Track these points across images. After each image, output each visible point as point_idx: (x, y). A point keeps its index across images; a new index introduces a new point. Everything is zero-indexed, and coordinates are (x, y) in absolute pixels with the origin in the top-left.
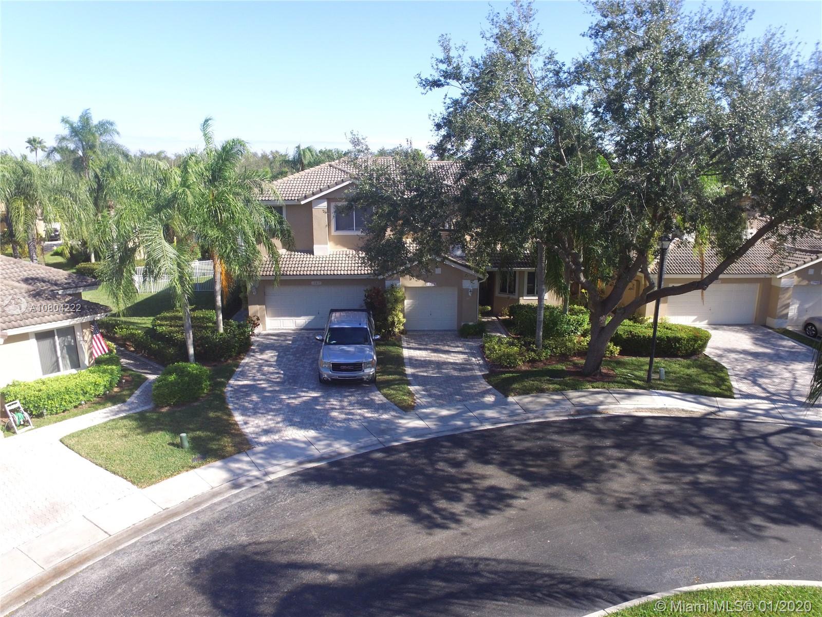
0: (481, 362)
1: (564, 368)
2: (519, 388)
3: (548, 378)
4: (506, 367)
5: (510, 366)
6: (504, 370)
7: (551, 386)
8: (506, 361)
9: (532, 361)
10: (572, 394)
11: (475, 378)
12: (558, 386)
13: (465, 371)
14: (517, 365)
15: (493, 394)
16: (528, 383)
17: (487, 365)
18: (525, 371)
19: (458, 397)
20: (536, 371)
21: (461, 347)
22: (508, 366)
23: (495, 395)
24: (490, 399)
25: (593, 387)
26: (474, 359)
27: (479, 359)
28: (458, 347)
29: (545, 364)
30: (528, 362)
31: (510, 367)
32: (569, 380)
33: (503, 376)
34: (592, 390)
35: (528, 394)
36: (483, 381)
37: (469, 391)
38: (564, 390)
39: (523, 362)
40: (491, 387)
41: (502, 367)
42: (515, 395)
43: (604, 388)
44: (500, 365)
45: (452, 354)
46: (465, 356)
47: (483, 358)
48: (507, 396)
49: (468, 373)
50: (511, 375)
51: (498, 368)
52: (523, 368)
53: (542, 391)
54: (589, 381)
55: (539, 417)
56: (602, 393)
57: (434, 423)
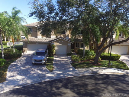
1: (89, 62)
3: (86, 64)
9: (82, 60)
16: (81, 66)
17: (72, 61)
19: (64, 69)
20: (83, 63)
21: (67, 57)
26: (69, 60)
41: (75, 62)
48: (76, 69)
52: (80, 62)
55: (82, 74)
56: (98, 68)
57: (56, 75)
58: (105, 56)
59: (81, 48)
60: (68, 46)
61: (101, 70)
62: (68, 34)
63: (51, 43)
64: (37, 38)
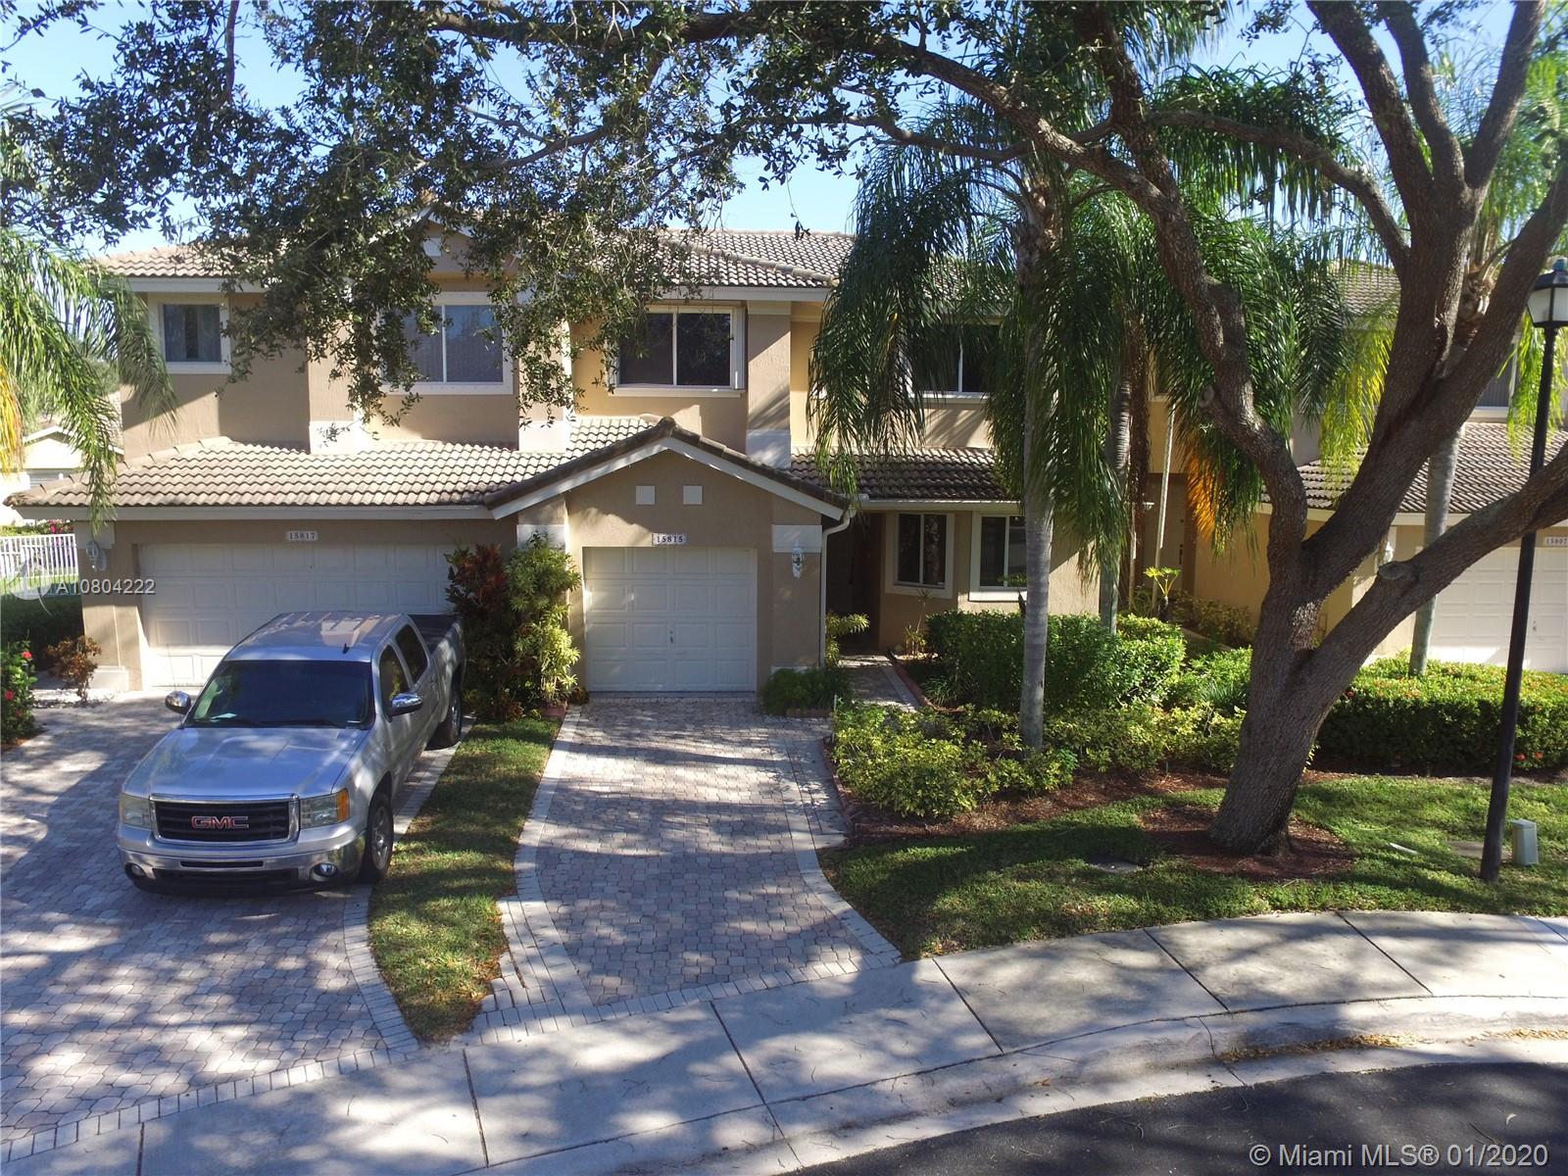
0: (821, 798)
1: (1135, 818)
2: (964, 916)
3: (1081, 864)
4: (912, 818)
5: (929, 815)
6: (904, 829)
7: (1101, 904)
8: (912, 797)
9: (1013, 793)
10: (1198, 940)
11: (785, 865)
12: (1128, 904)
13: (754, 834)
14: (949, 807)
15: (852, 943)
16: (1003, 887)
17: (841, 811)
18: (988, 837)
19: (695, 957)
20: (1028, 834)
21: (759, 744)
22: (921, 813)
23: (865, 951)
24: (837, 968)
25: (1278, 906)
26: (794, 786)
27: (814, 786)
28: (748, 743)
29: (1059, 803)
30: (997, 797)
31: (929, 818)
32: (1171, 870)
33: (900, 856)
34: (1275, 916)
35: (1003, 941)
36: (817, 878)
37: (749, 926)
38: (1157, 919)
39: (979, 798)
40: (847, 906)
41: (897, 818)
42: (948, 950)
43: (1324, 908)
44: (889, 808)
45: (722, 769)
46: (765, 777)
47: (829, 785)
48: (911, 954)
49: (766, 843)
50: (930, 852)
51: (881, 821)
52: (978, 822)
53: (1064, 926)
54: (1254, 878)
55: (1067, 1081)
56: (1325, 936)
57: (524, 1125)
58: (1379, 702)
59: (974, 596)
61: (1396, 977)
62: (784, 395)
63: (513, 520)
64: (308, 452)
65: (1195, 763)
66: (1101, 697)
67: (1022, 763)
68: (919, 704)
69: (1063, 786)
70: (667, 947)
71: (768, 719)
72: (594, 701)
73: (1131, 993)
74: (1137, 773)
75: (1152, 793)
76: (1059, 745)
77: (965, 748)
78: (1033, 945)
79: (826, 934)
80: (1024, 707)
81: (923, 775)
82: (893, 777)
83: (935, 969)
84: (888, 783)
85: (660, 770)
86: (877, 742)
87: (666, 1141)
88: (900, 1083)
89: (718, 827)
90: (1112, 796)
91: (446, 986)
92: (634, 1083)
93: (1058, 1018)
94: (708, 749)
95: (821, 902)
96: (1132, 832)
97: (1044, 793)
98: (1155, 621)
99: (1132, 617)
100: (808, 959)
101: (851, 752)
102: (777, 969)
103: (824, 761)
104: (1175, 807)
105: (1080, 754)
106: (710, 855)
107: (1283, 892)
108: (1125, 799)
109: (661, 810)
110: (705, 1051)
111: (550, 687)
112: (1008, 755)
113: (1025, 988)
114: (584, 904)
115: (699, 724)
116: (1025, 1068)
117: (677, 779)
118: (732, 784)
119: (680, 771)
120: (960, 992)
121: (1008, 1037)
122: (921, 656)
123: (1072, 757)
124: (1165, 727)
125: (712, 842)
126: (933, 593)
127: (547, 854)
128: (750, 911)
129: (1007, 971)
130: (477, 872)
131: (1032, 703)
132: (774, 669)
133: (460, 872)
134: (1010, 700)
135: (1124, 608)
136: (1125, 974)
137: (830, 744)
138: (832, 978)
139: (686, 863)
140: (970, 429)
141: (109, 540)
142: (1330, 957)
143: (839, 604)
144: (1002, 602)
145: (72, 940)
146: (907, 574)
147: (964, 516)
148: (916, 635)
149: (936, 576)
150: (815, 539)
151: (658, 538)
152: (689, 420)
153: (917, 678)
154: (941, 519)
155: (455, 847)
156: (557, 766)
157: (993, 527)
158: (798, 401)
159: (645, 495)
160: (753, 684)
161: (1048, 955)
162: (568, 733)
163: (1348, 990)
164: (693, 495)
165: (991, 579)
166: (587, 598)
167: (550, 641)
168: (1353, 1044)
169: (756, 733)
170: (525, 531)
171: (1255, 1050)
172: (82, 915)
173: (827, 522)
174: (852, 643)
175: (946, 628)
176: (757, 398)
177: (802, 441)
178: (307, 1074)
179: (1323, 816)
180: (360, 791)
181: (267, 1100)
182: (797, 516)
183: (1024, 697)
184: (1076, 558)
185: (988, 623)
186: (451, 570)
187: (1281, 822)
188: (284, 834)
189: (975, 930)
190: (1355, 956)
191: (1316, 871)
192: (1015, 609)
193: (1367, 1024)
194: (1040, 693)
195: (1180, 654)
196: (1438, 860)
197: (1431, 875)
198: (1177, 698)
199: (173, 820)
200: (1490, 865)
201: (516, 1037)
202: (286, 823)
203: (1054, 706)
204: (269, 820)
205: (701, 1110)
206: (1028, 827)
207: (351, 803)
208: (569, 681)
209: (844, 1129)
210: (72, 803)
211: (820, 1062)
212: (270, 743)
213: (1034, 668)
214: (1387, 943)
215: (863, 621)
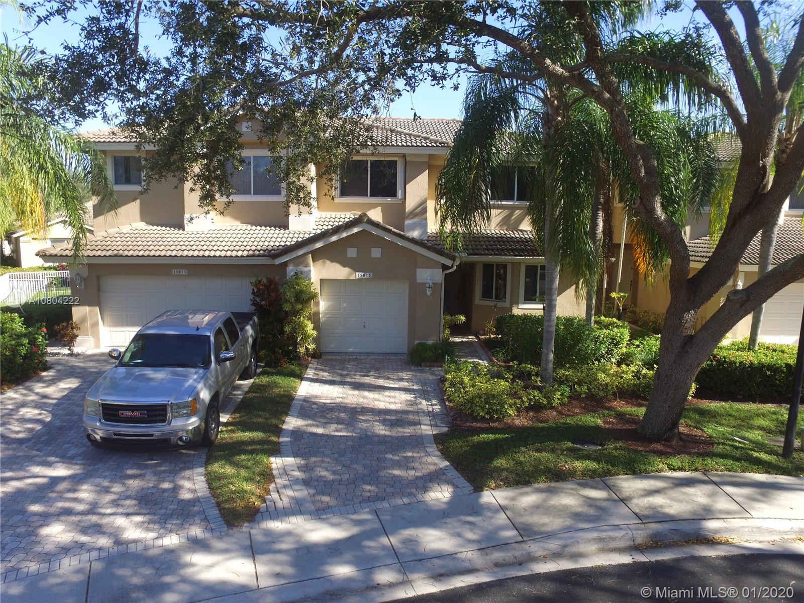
0: (437, 408)
1: (599, 422)
2: (507, 470)
3: (570, 444)
4: (483, 419)
5: (492, 418)
6: (479, 425)
7: (579, 465)
8: (483, 408)
9: (536, 407)
10: (629, 485)
11: (417, 442)
12: (593, 465)
13: (402, 426)
14: (503, 414)
15: (449, 482)
16: (529, 456)
17: (447, 415)
18: (522, 429)
19: (368, 487)
20: (543, 428)
21: (408, 380)
22: (488, 417)
23: (455, 486)
24: (441, 495)
25: (672, 468)
26: (424, 402)
27: (434, 402)
28: (402, 380)
29: (560, 413)
30: (528, 409)
31: (492, 419)
32: (616, 449)
33: (476, 438)
34: (670, 474)
35: (527, 483)
36: (433, 449)
37: (397, 472)
38: (608, 473)
39: (518, 410)
40: (447, 463)
41: (475, 419)
42: (498, 487)
43: (696, 470)
44: (471, 414)
45: (387, 393)
46: (409, 397)
47: (442, 402)
48: (479, 488)
49: (408, 431)
50: (491, 436)
51: (467, 421)
52: (517, 422)
53: (559, 476)
54: (660, 454)
55: (556, 556)
56: (696, 485)
57: (278, 569)
58: (731, 363)
59: (521, 306)
60: (416, 289)
61: (734, 507)
62: (424, 202)
63: (285, 264)
64: (184, 230)
65: (631, 394)
66: (584, 359)
67: (541, 392)
68: (490, 361)
69: (562, 404)
70: (354, 483)
71: (413, 368)
72: (324, 357)
73: (592, 511)
74: (602, 398)
75: (609, 409)
76: (561, 383)
77: (512, 384)
78: (542, 485)
79: (436, 477)
80: (543, 364)
81: (489, 397)
82: (473, 398)
83: (491, 497)
84: (471, 401)
85: (356, 392)
86: (466, 380)
87: (349, 580)
88: (469, 554)
89: (384, 422)
90: (588, 410)
91: (242, 499)
92: (334, 550)
93: (552, 523)
94: (381, 382)
95: (435, 461)
96: (597, 428)
97: (552, 408)
98: (615, 320)
99: (603, 318)
100: (426, 490)
101: (453, 385)
102: (410, 494)
103: (439, 390)
104: (621, 416)
105: (572, 388)
106: (378, 436)
107: (675, 461)
108: (594, 412)
109: (354, 413)
110: (371, 535)
111: (302, 350)
112: (535, 387)
113: (536, 507)
114: (313, 459)
115: (377, 369)
116: (534, 548)
117: (364, 397)
118: (392, 400)
119: (366, 393)
120: (503, 508)
121: (527, 532)
122: (492, 336)
123: (567, 389)
124: (618, 375)
125: (381, 430)
126: (500, 304)
127: (297, 434)
128: (398, 465)
129: (528, 499)
130: (261, 442)
131: (547, 361)
132: (416, 342)
133: (252, 442)
134: (536, 359)
135: (598, 313)
136: (590, 502)
137: (443, 380)
138: (437, 500)
139: (367, 440)
140: (520, 220)
141: (85, 273)
142: (699, 496)
143: (449, 309)
144: (535, 309)
145: (61, 471)
146: (487, 294)
147: (516, 265)
148: (490, 325)
149: (500, 296)
150: (438, 276)
151: (358, 275)
152: (376, 215)
153: (490, 347)
154: (504, 266)
155: (250, 429)
156: (305, 389)
157: (531, 271)
158: (431, 205)
159: (352, 253)
160: (404, 349)
161: (550, 491)
162: (310, 373)
163: (707, 513)
164: (376, 253)
165: (530, 297)
166: (323, 305)
167: (302, 327)
168: (709, 541)
169: (405, 375)
170: (291, 270)
171: (656, 543)
172: (67, 459)
173: (445, 267)
174: (457, 329)
175: (505, 322)
176: (411, 204)
177: (433, 227)
178: (172, 540)
179: (699, 422)
180: (203, 400)
181: (152, 552)
182: (429, 264)
183: (543, 357)
184: (574, 286)
185: (527, 319)
186: (253, 290)
187: (675, 425)
188: (164, 421)
189: (512, 477)
190: (712, 495)
191: (693, 451)
192: (541, 313)
193: (716, 531)
194: (552, 356)
195: (627, 337)
196: (760, 447)
197: (755, 454)
198: (625, 360)
199: (110, 413)
200: (788, 450)
201: (276, 525)
202: (165, 416)
203: (559, 362)
204: (157, 413)
205: (368, 564)
206: (543, 425)
207: (198, 406)
208: (312, 347)
209: (439, 577)
210: (64, 403)
211: (429, 542)
212: (159, 375)
213: (549, 343)
214: (729, 489)
215: (463, 318)
